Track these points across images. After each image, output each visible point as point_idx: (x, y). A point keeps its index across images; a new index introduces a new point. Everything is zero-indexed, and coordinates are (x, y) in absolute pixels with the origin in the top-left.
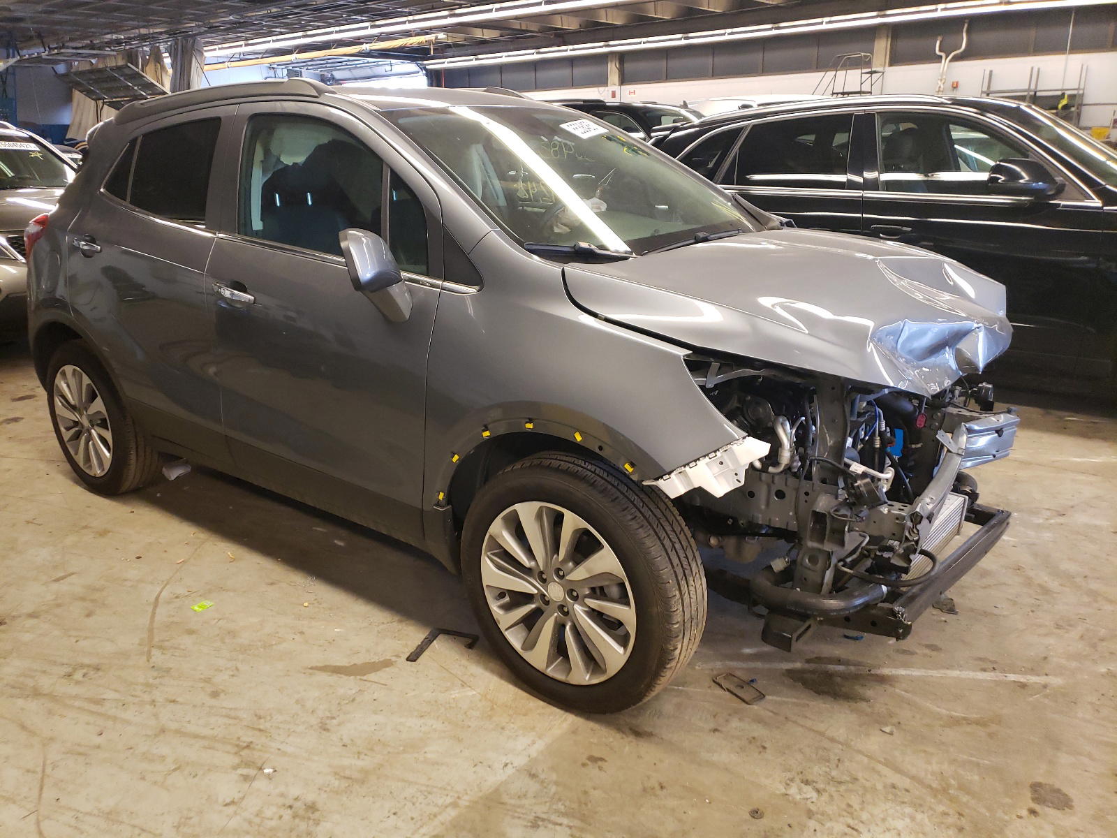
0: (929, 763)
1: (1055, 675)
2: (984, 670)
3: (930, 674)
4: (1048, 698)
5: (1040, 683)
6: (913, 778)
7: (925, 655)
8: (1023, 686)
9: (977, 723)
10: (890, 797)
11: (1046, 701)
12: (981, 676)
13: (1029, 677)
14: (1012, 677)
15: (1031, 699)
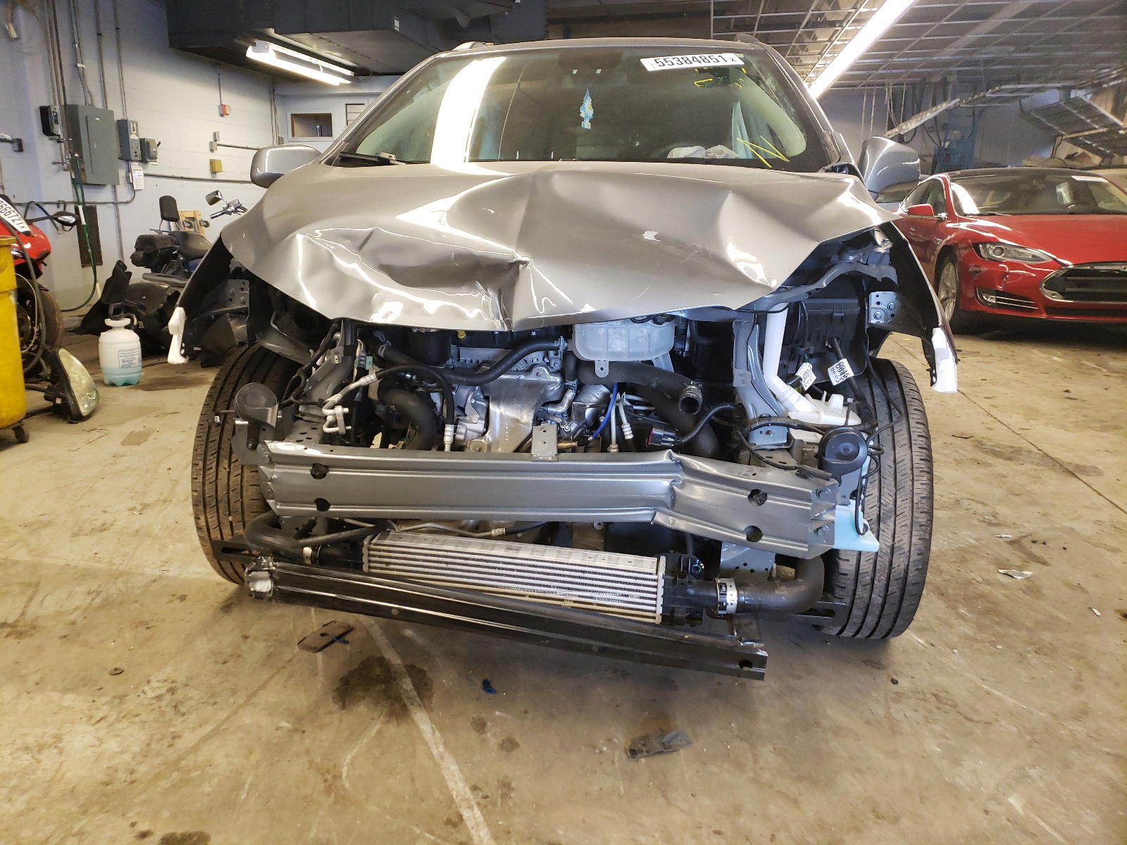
0: (229, 756)
3: (432, 747)
6: (197, 749)
7: (483, 740)
8: (453, 824)
10: (157, 736)
12: (458, 786)
13: (484, 829)
14: (471, 813)
15: (419, 831)
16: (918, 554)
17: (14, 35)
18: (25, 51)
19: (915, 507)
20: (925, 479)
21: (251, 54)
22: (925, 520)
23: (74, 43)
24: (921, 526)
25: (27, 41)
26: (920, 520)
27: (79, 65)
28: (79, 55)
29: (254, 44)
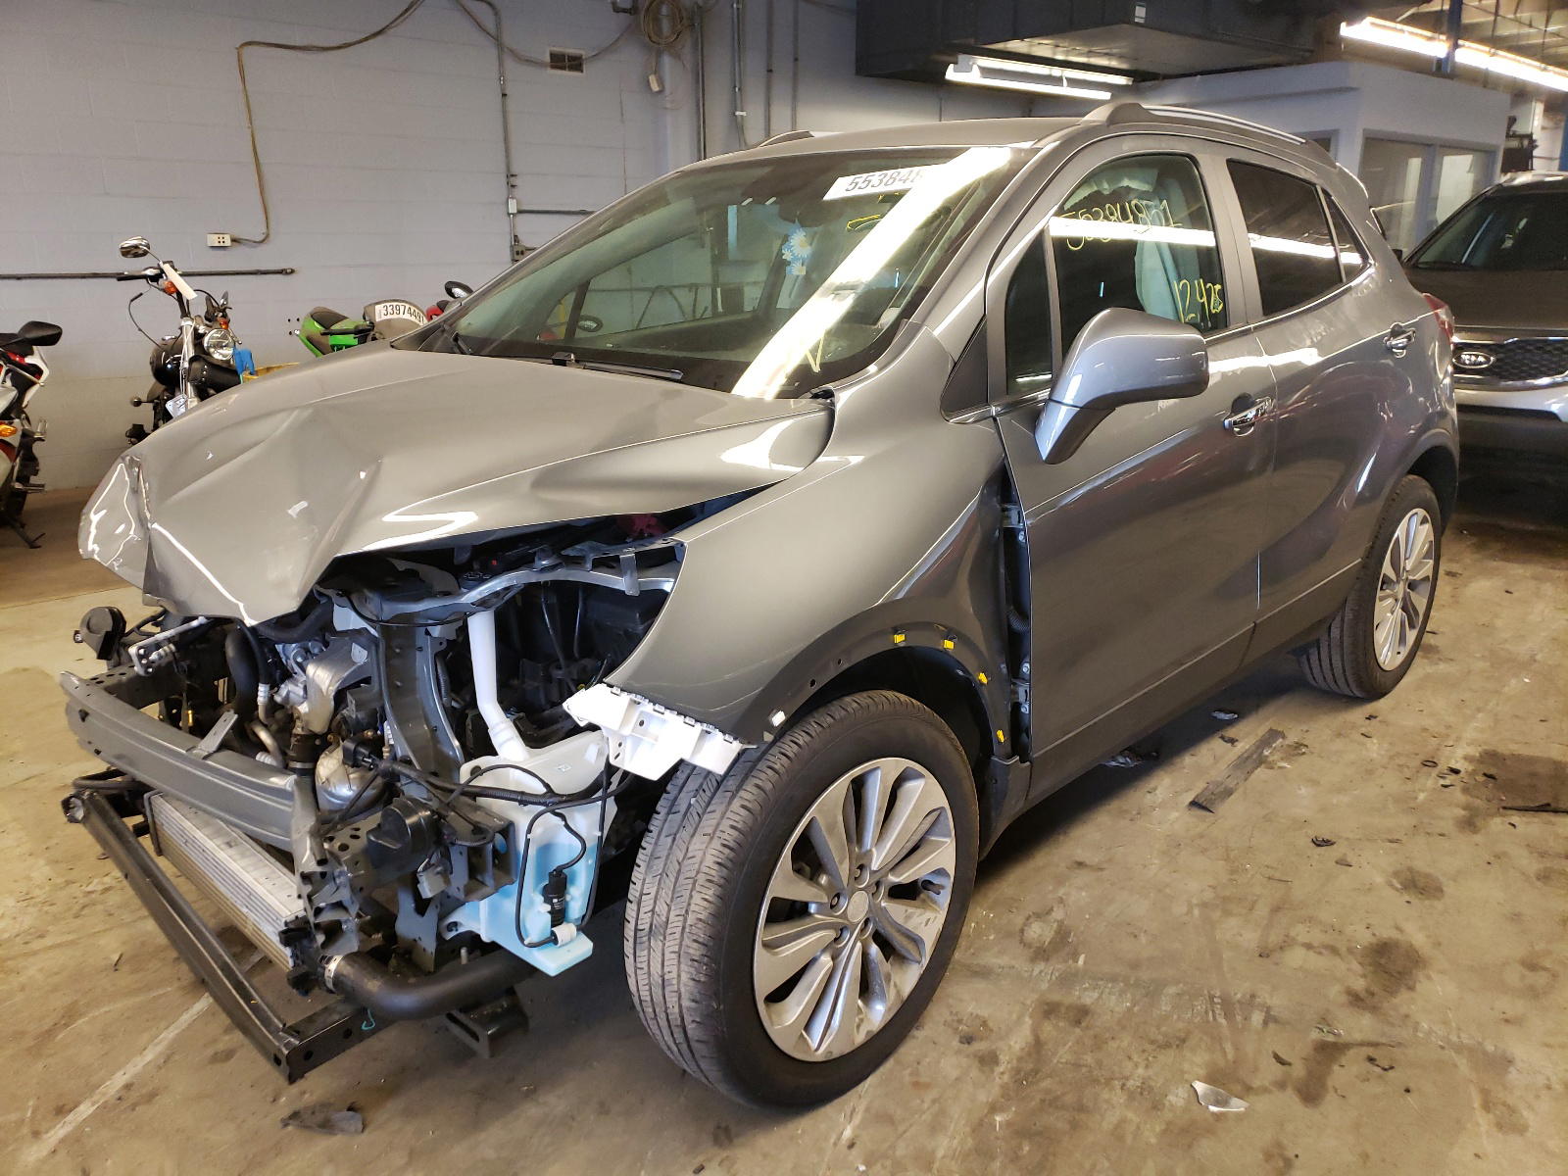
0: (41, 970)
1: (44, 1161)
2: (128, 1087)
3: (171, 1028)
4: (15, 1122)
5: (47, 1132)
6: (35, 953)
7: (215, 1041)
8: (61, 1111)
9: (50, 1033)
10: (32, 930)
11: (14, 1117)
12: (120, 1080)
13: (68, 1129)
14: (85, 1110)
15: (31, 1103)
16: (693, 1001)
17: (655, 87)
18: (668, 106)
19: (687, 930)
20: (711, 892)
21: (951, 74)
22: (698, 953)
23: (735, 87)
24: (693, 960)
25: (671, 93)
26: (691, 951)
27: (737, 113)
28: (738, 102)
29: (956, 63)
